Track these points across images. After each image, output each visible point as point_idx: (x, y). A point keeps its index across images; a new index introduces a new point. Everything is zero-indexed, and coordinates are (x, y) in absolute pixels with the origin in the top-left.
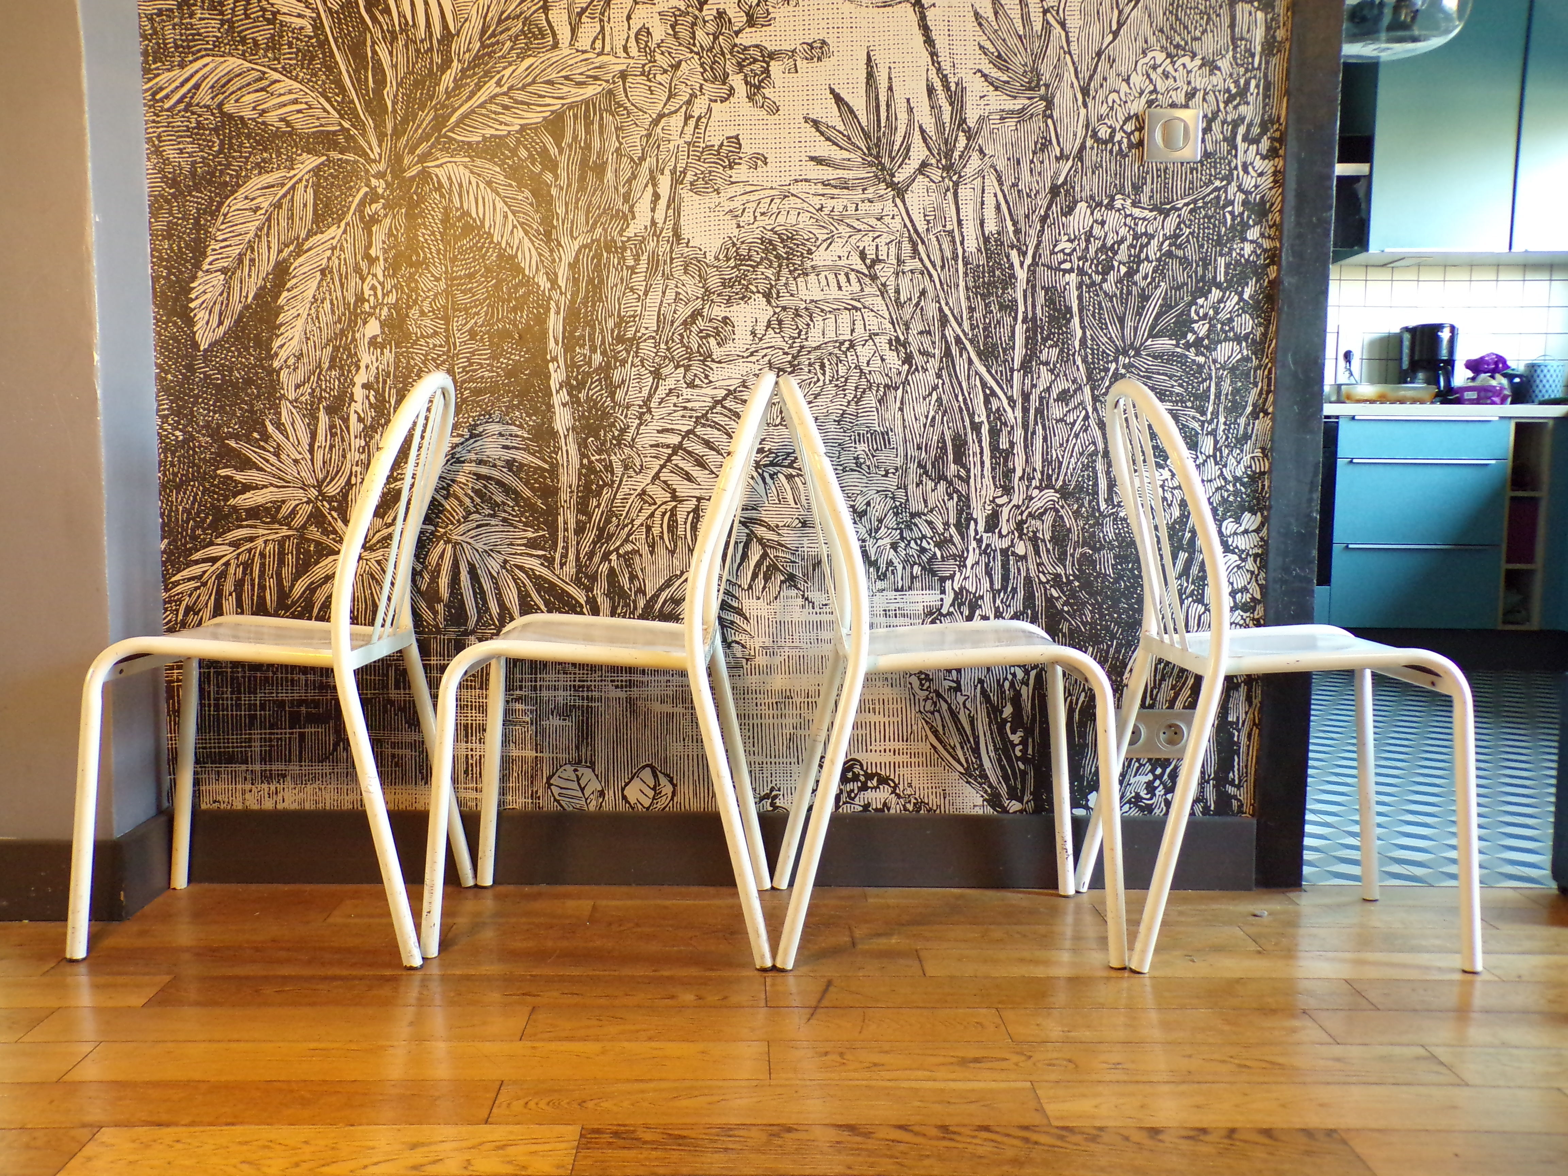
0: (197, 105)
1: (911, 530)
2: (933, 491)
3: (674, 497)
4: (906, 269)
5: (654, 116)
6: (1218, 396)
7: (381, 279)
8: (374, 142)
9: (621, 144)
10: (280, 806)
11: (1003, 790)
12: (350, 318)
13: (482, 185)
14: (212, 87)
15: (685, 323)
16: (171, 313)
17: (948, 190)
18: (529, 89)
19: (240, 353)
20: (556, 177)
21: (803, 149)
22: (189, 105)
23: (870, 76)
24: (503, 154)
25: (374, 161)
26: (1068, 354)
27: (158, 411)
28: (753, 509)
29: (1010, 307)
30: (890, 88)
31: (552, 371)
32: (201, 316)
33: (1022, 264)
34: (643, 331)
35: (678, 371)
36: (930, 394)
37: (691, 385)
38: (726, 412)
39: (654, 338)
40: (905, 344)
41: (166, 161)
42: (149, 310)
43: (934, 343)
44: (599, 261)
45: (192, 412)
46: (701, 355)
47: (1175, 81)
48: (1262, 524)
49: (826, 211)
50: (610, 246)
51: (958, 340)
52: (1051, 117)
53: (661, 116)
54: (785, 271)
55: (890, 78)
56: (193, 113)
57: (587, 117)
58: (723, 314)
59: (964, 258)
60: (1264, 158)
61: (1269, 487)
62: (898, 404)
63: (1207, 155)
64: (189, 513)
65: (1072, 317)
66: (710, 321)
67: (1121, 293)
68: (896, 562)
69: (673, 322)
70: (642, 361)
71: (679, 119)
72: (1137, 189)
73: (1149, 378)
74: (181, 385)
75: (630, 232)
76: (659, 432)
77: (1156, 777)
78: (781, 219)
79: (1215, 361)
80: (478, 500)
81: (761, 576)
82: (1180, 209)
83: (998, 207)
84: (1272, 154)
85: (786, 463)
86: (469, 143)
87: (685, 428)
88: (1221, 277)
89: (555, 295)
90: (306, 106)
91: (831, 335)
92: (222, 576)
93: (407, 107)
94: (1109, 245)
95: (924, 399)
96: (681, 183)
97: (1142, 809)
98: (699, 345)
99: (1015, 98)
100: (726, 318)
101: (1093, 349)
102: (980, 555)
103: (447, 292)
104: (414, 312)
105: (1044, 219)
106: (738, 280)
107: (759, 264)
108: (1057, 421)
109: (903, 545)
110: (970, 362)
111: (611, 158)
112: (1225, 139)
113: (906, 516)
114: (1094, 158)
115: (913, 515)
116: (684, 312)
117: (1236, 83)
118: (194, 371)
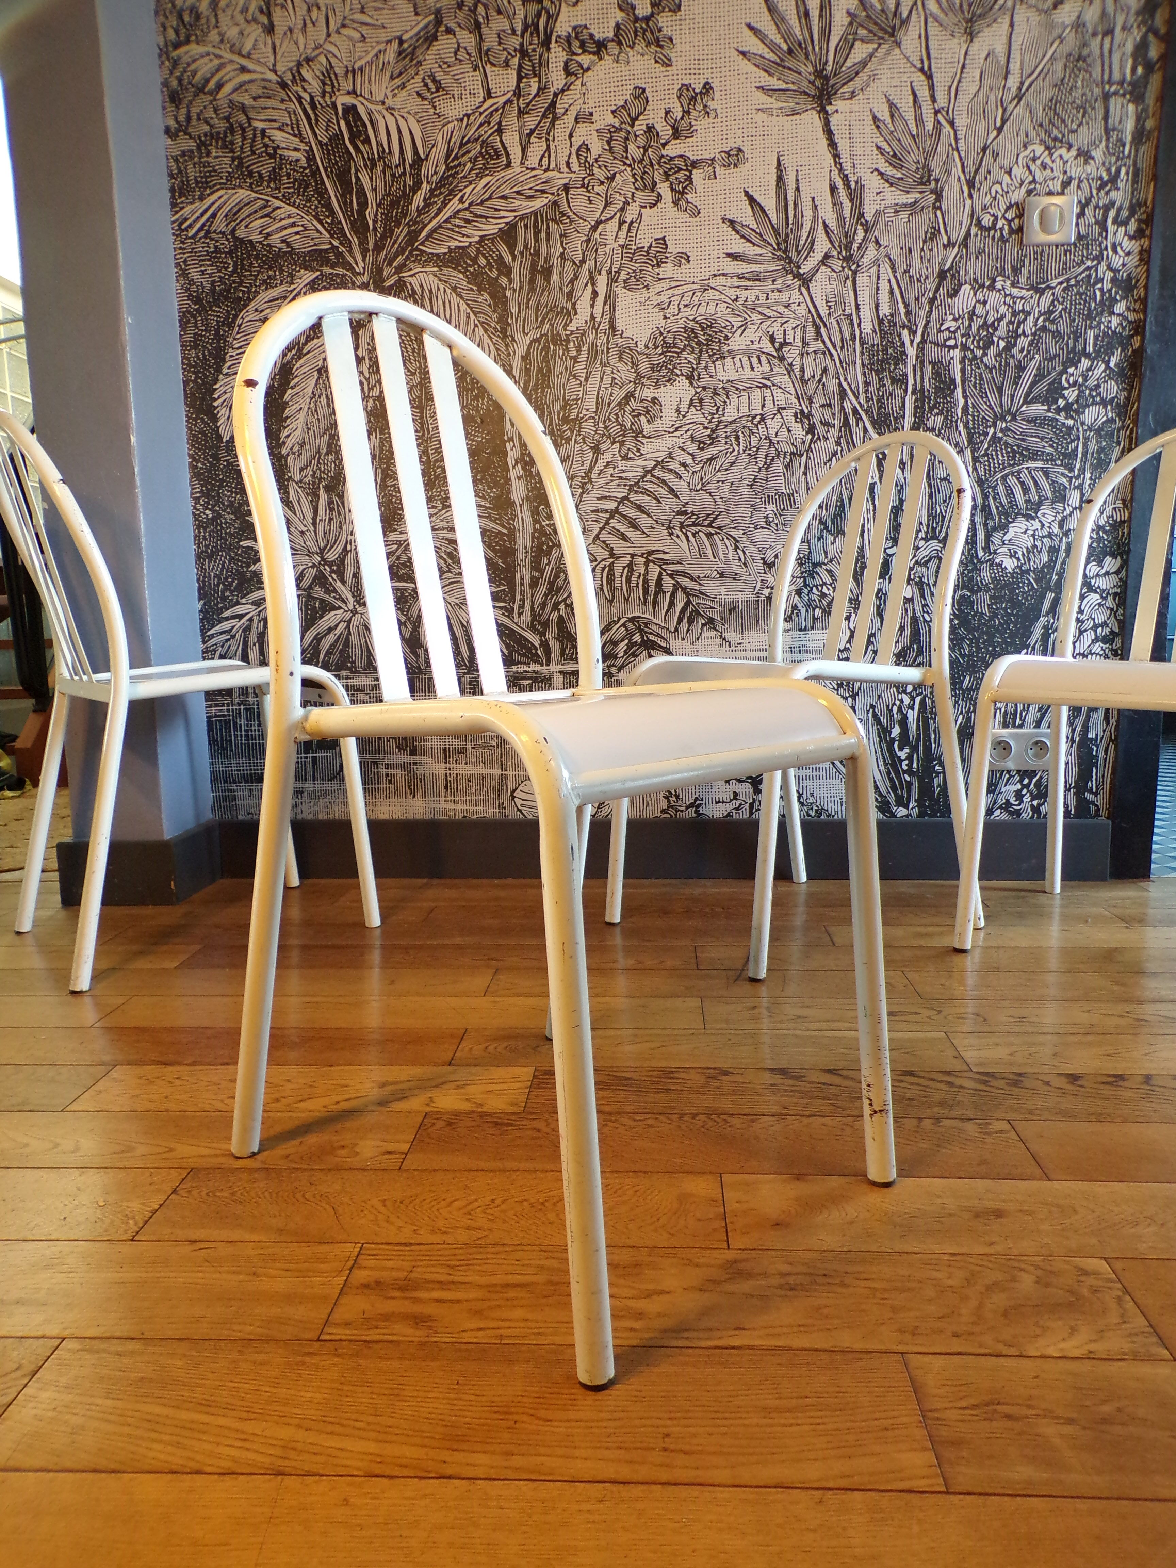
0: (215, 232)
1: (813, 578)
2: (832, 543)
3: (612, 555)
4: (810, 350)
5: (593, 223)
6: (1085, 454)
7: (367, 375)
8: (359, 259)
9: (565, 249)
11: (892, 798)
13: (448, 291)
14: (226, 216)
15: (619, 404)
16: (199, 411)
17: (847, 278)
18: (487, 204)
20: (510, 281)
21: (721, 247)
22: (208, 232)
23: (780, 179)
24: (465, 263)
25: (359, 274)
26: (952, 421)
27: (192, 494)
28: (679, 563)
29: (901, 381)
30: (798, 189)
31: (508, 449)
32: (224, 414)
33: (912, 342)
34: (584, 412)
35: (614, 446)
36: (831, 460)
37: (625, 458)
38: (655, 480)
39: (593, 418)
40: (809, 416)
41: (191, 282)
42: (182, 410)
43: (834, 415)
44: (547, 353)
45: (218, 494)
46: (633, 432)
47: (1052, 170)
48: (1121, 567)
49: (741, 301)
50: (556, 339)
51: (855, 411)
52: (940, 208)
53: (598, 223)
54: (705, 356)
55: (797, 180)
56: (212, 239)
57: (535, 226)
58: (652, 395)
59: (861, 338)
60: (1131, 238)
61: (1129, 534)
62: (802, 469)
63: (1080, 237)
64: (219, 579)
65: (955, 388)
66: (641, 401)
67: (1000, 365)
68: (800, 606)
69: (609, 404)
70: (583, 439)
71: (614, 223)
72: (1016, 270)
73: (1024, 440)
74: (209, 471)
75: (573, 327)
76: (598, 499)
77: (1024, 786)
78: (702, 310)
79: (1083, 424)
80: (450, 561)
81: (685, 620)
82: (1054, 288)
83: (891, 292)
84: (1139, 234)
85: (706, 523)
86: (437, 255)
87: (620, 495)
88: (1090, 349)
90: (301, 229)
91: (744, 410)
92: (247, 629)
93: (385, 224)
94: (990, 322)
95: (825, 464)
96: (616, 281)
97: (1011, 813)
98: (632, 423)
99: (908, 192)
100: (655, 398)
101: (973, 416)
105: (932, 301)
106: (665, 365)
107: (683, 350)
108: (941, 480)
109: (806, 591)
110: (865, 430)
111: (556, 261)
112: (1097, 222)
113: (809, 567)
114: (978, 245)
115: (815, 565)
116: (619, 394)
117: (1108, 170)
118: (218, 460)
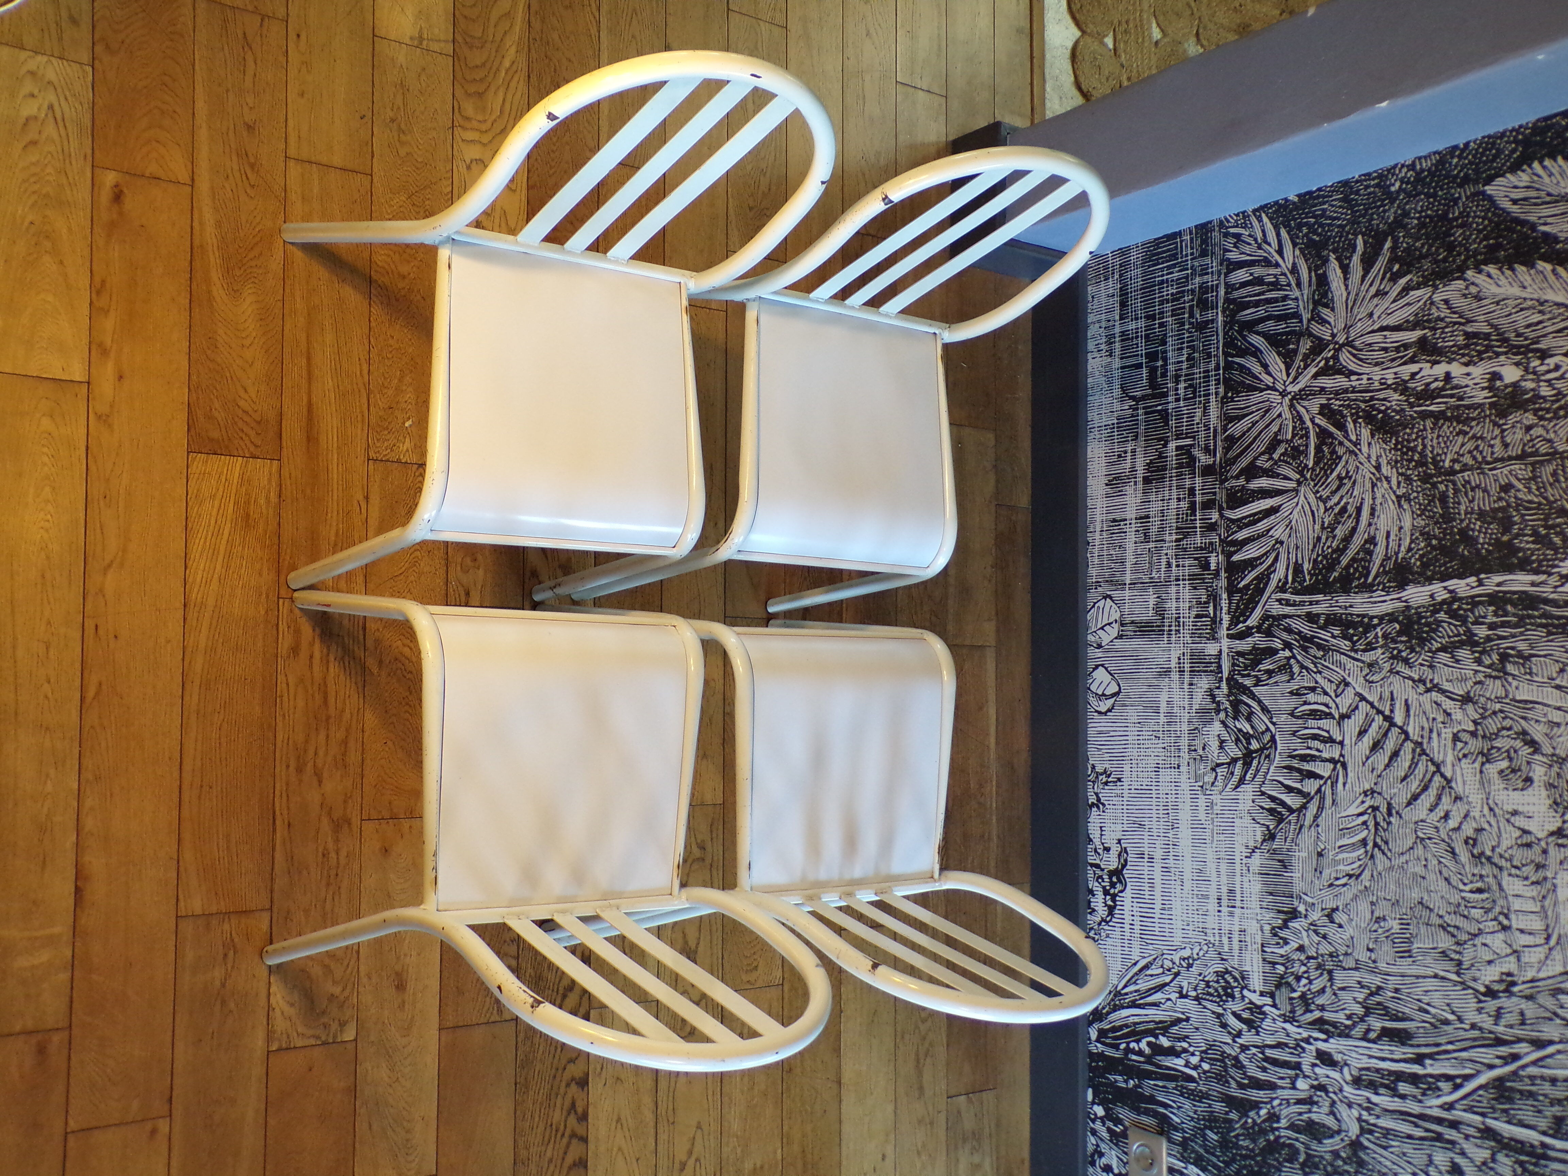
1: (1317, 969)
2: (1355, 999)
3: (1344, 717)
10: (1090, 356)
11: (1105, 1025)
12: (1522, 346)
15: (1524, 733)
16: (1526, 143)
19: (1480, 232)
27: (1420, 158)
28: (1334, 801)
29: (1559, 1130)
32: (1523, 178)
34: (1515, 683)
35: (1471, 724)
36: (1453, 1013)
37: (1456, 738)
38: (1428, 776)
39: (1507, 696)
40: (1508, 992)
42: (1530, 117)
43: (1511, 1027)
45: (1419, 194)
46: (1489, 750)
51: (1515, 1057)
58: (1536, 778)
62: (1442, 974)
64: (1322, 216)
66: (1528, 763)
68: (1287, 948)
69: (1525, 718)
70: (1480, 682)
74: (1447, 176)
76: (1406, 701)
80: (1337, 510)
81: (1273, 805)
85: (1378, 840)
87: (1410, 730)
89: (1553, 580)
91: (1516, 904)
92: (1267, 262)
95: (1448, 1005)
98: (1499, 749)
100: (1532, 782)
102: (1296, 1040)
103: (1554, 454)
104: (1529, 418)
108: (1430, 1156)
109: (1303, 958)
110: (1491, 1067)
113: (1329, 965)
115: (1330, 972)
116: (1537, 732)
118: (1461, 186)
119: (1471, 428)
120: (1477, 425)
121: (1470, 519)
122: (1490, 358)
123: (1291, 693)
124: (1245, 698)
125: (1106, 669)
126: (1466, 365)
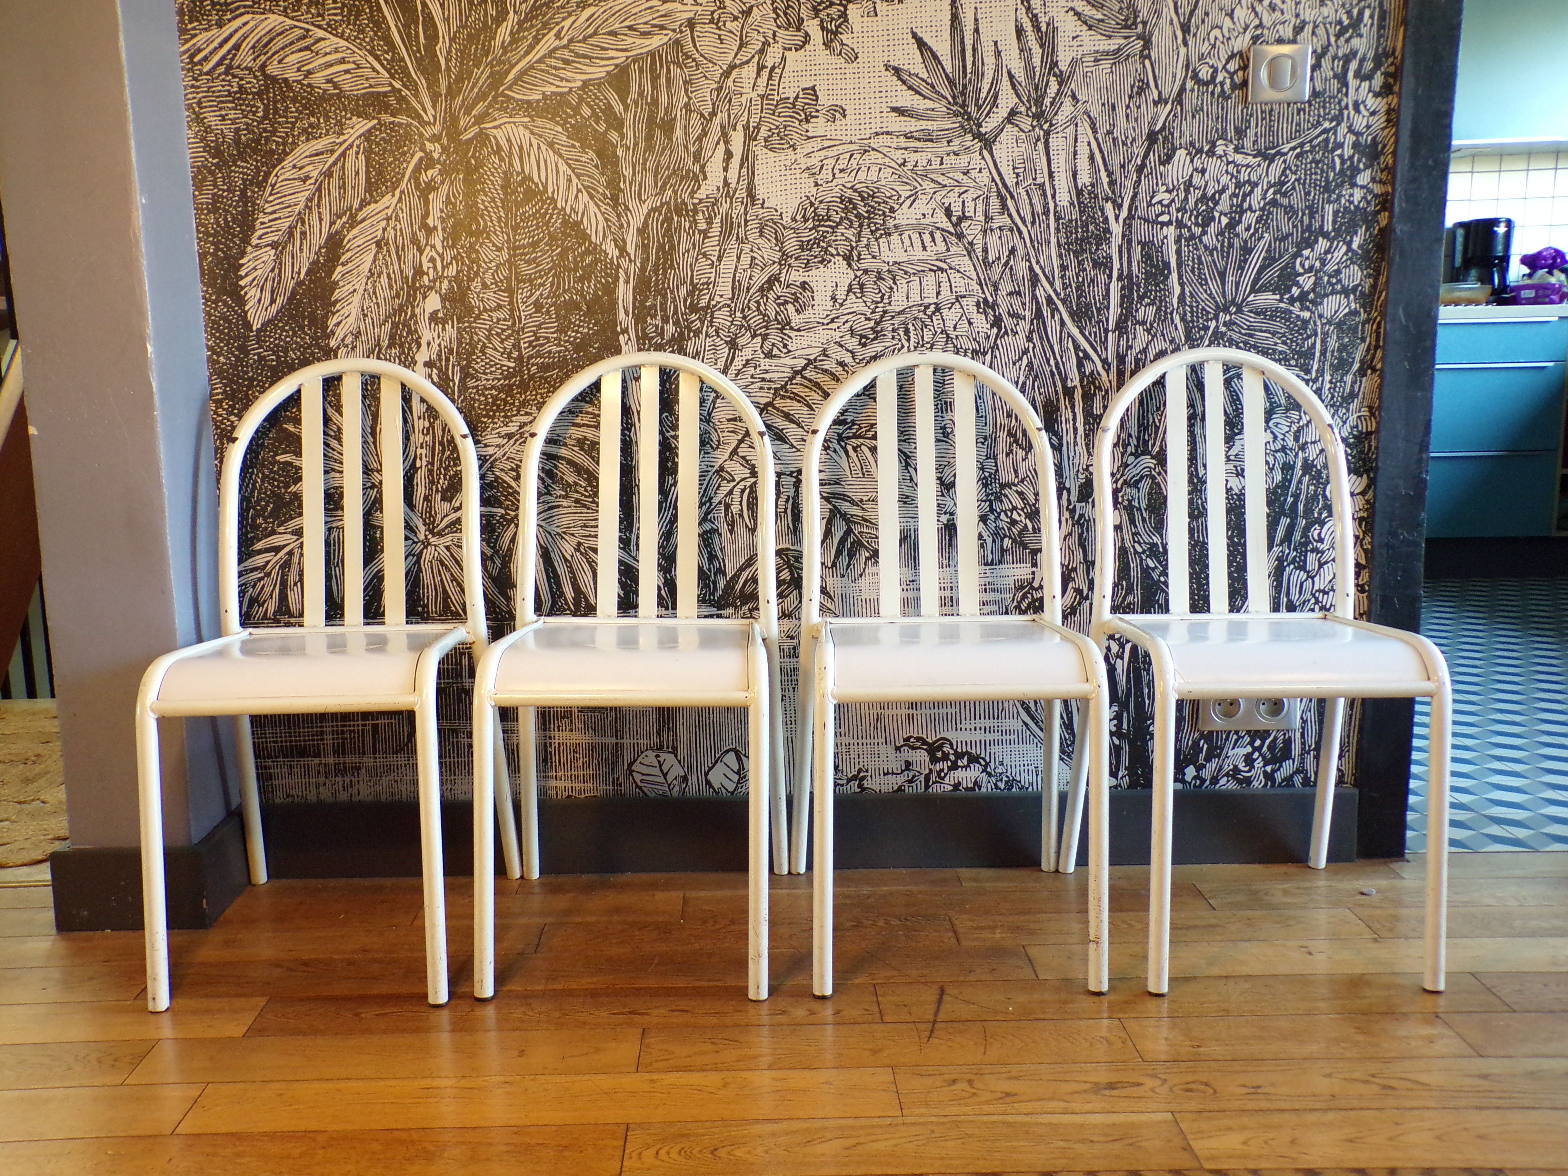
0: (238, 67)
1: (1001, 501)
2: (1023, 460)
3: (754, 473)
4: (995, 226)
5: (725, 68)
6: (1323, 353)
7: (440, 250)
8: (428, 104)
9: (690, 98)
10: (355, 799)
12: (408, 292)
13: (543, 147)
14: (253, 47)
15: (761, 289)
16: (220, 292)
17: (1038, 140)
18: (591, 41)
19: (295, 333)
20: (622, 136)
21: (884, 100)
22: (230, 67)
23: (955, 18)
24: (565, 112)
25: (429, 123)
26: (1166, 313)
27: (212, 394)
28: (836, 483)
29: (1104, 264)
30: (977, 31)
31: (622, 343)
32: (252, 294)
33: (1117, 218)
34: (717, 298)
35: (755, 341)
36: (1020, 359)
37: (769, 355)
38: (806, 383)
39: (729, 306)
40: (994, 306)
41: (208, 129)
42: (198, 290)
43: (1024, 304)
44: (670, 225)
45: (247, 395)
46: (779, 323)
47: (1283, 13)
48: (1368, 486)
49: (909, 166)
50: (680, 209)
51: (1050, 301)
52: (1149, 57)
53: (732, 67)
54: (866, 232)
55: (976, 20)
56: (234, 76)
57: (653, 70)
58: (802, 279)
59: (1055, 212)
60: (1376, 95)
61: (1376, 448)
63: (1315, 94)
64: (250, 501)
65: (1170, 272)
66: (788, 286)
67: (1222, 246)
68: (985, 535)
69: (748, 289)
70: (717, 331)
71: (752, 69)
72: (1240, 133)
73: (1251, 336)
74: (234, 367)
75: (701, 194)
77: (1255, 749)
78: (862, 176)
79: (1321, 316)
80: (549, 481)
81: (845, 553)
82: (1286, 154)
83: (1092, 157)
84: (1386, 90)
85: (870, 435)
86: (529, 102)
87: (764, 401)
88: (1328, 227)
89: (624, 263)
90: (354, 66)
91: (915, 298)
92: (286, 565)
93: (462, 63)
94: (1209, 194)
95: (1014, 364)
96: (755, 139)
97: (1240, 782)
98: (777, 312)
99: (1110, 37)
100: (805, 283)
101: (1191, 307)
102: (1073, 525)
103: (510, 263)
104: (476, 285)
105: (1140, 169)
106: (817, 242)
107: (839, 224)
109: (992, 517)
110: (1063, 323)
111: (679, 114)
112: (1335, 76)
113: (996, 488)
114: (1194, 101)
115: (1003, 486)
116: (760, 278)
117: (1349, 13)
118: (247, 354)
119: (480, 340)
120: (477, 335)
121: (566, 341)
122: (416, 323)
123: (731, 531)
124: (738, 587)
125: (710, 769)
126: (419, 346)
